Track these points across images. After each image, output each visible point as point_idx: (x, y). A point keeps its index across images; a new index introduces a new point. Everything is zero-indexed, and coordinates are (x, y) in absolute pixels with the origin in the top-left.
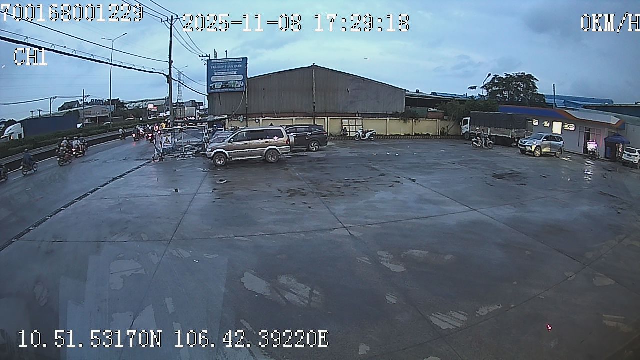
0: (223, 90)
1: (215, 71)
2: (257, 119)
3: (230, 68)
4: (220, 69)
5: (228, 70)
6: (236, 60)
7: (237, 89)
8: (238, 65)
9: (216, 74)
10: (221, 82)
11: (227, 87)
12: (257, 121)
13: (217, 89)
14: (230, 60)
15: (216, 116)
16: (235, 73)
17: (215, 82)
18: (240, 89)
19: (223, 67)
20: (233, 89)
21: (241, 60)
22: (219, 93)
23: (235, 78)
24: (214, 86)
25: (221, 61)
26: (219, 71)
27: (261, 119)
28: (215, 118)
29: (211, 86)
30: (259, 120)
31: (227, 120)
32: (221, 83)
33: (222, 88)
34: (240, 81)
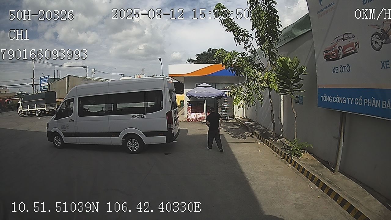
7: (47, 89)
8: (47, 79)
9: (42, 83)
10: (43, 86)
11: (45, 88)
14: (45, 77)
16: (46, 82)
19: (43, 80)
24: (41, 88)
25: (42, 78)
33: (43, 89)
34: (47, 85)
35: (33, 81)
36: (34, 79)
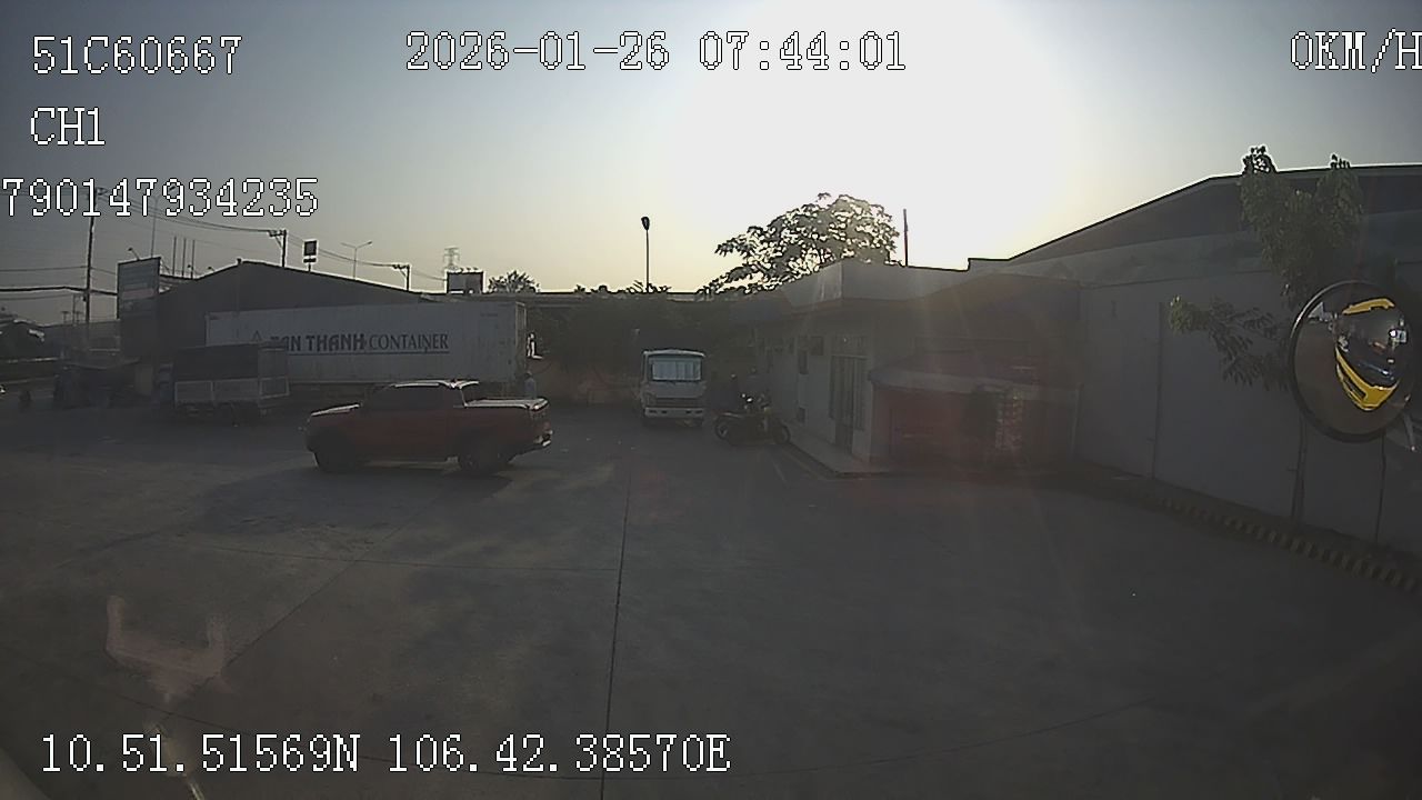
1: (126, 282)
4: (131, 279)
6: (146, 263)
9: (127, 287)
16: (145, 284)
17: (124, 302)
19: (134, 275)
21: (154, 261)
23: (143, 294)
35: (89, 275)
36: (89, 271)
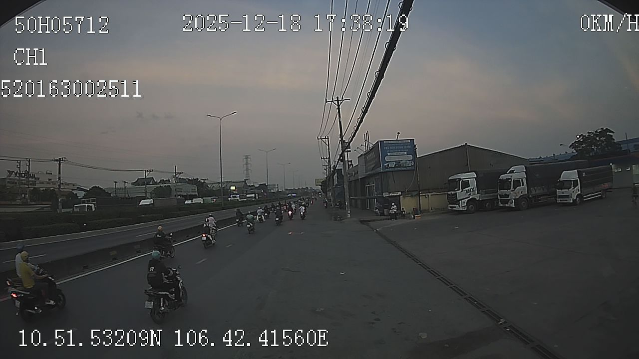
0: (396, 169)
1: (388, 151)
2: (426, 194)
3: (400, 149)
4: (392, 150)
5: (399, 151)
6: (405, 142)
7: (408, 168)
8: (407, 145)
9: (389, 154)
10: (394, 161)
11: (400, 166)
12: (426, 196)
13: (390, 168)
14: (400, 142)
15: (389, 193)
16: (406, 153)
17: (388, 162)
18: (411, 168)
19: (394, 148)
20: (405, 168)
21: (409, 141)
22: (392, 171)
23: (405, 158)
24: (388, 165)
26: (391, 151)
27: (430, 194)
28: (390, 195)
29: (385, 165)
30: (428, 195)
31: (401, 197)
32: (394, 163)
33: (395, 167)
34: (409, 160)
